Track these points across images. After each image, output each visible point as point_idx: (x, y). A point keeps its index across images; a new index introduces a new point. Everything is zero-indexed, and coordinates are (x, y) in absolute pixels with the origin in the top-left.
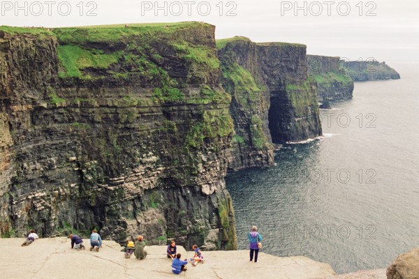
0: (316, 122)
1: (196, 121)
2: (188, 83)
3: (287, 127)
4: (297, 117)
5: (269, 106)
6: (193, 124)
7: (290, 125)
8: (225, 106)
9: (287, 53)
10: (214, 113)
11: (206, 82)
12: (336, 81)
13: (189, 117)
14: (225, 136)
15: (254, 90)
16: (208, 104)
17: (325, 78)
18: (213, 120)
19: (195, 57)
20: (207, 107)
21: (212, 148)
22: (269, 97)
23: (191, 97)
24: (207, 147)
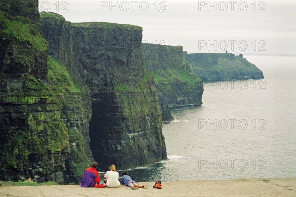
0: (158, 139)
1: (17, 130)
2: (5, 72)
3: (116, 147)
4: (130, 133)
5: (90, 115)
6: (11, 134)
7: (120, 144)
8: (56, 107)
9: (116, 38)
10: (42, 117)
11: (30, 71)
12: (178, 81)
13: (6, 123)
14: (57, 153)
15: (72, 91)
16: (35, 104)
17: (163, 76)
18: (41, 128)
19: (15, 33)
20: (33, 108)
21: (41, 170)
22: (90, 103)
23: (10, 94)
24: (33, 168)
